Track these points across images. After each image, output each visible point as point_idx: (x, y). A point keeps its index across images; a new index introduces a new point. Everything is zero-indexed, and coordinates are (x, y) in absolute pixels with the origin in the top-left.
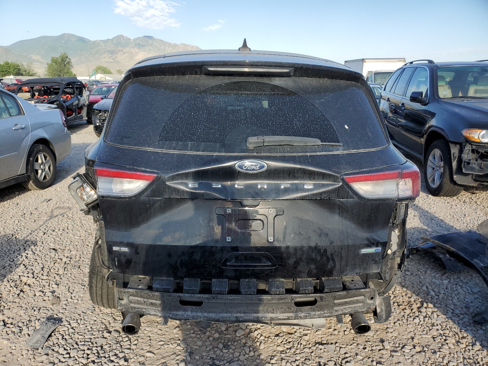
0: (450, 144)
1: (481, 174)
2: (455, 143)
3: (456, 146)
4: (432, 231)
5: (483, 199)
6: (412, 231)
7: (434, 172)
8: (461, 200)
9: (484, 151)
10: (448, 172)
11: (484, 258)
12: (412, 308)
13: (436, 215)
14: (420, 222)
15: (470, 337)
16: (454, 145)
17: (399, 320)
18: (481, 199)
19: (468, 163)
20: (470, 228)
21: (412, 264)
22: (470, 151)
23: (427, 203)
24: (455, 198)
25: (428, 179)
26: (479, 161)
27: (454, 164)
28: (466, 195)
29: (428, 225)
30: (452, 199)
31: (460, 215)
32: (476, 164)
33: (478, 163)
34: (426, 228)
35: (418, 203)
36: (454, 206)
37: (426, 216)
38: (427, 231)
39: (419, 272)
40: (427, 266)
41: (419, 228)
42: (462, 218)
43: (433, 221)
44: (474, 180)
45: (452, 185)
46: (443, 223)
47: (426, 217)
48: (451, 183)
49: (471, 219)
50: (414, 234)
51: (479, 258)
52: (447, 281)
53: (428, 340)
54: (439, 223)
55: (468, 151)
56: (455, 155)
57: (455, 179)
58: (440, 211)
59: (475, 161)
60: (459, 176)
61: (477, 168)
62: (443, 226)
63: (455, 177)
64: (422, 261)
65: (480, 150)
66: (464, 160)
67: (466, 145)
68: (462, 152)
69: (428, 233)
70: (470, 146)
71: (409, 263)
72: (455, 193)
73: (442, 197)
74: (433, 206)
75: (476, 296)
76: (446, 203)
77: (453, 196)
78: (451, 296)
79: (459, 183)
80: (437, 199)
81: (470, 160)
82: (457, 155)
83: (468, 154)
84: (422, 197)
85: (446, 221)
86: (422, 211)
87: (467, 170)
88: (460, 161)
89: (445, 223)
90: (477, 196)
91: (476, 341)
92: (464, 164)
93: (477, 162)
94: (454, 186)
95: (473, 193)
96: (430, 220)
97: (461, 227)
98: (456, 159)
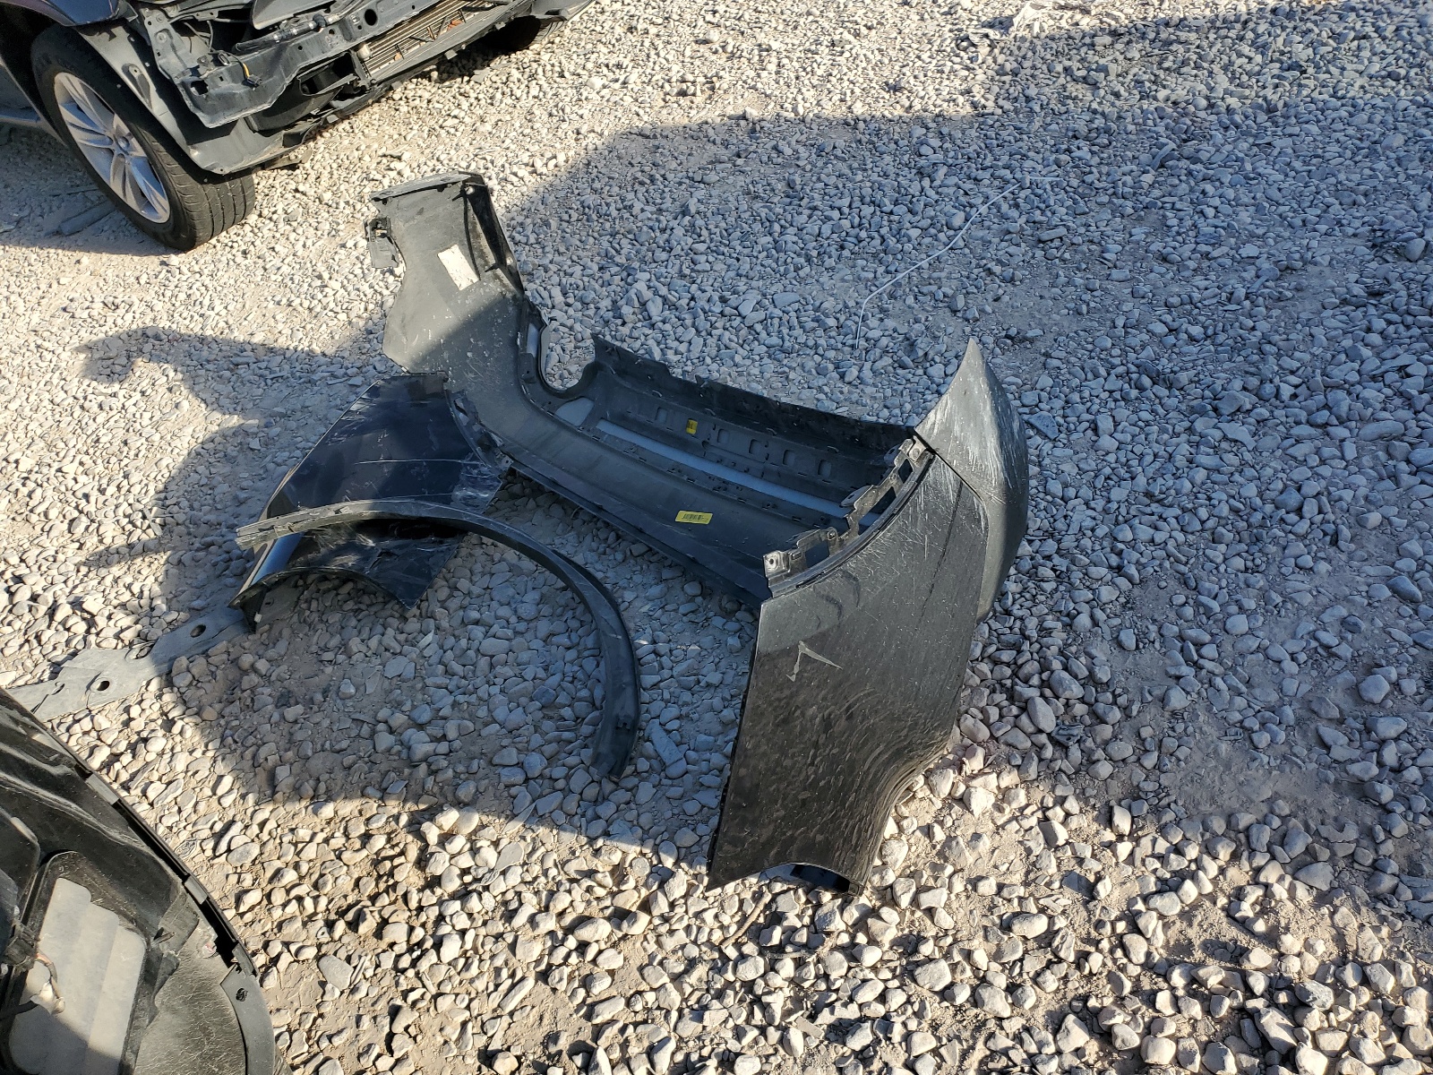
0: (87, 38)
1: (266, 106)
2: (105, 26)
3: (113, 36)
4: (264, 421)
5: (331, 173)
6: (201, 469)
7: (118, 163)
8: (275, 217)
9: (216, 13)
10: (162, 149)
11: (475, 467)
12: (401, 891)
13: (239, 336)
14: (203, 405)
15: (634, 850)
16: (105, 35)
17: (394, 1012)
18: (326, 174)
19: (201, 86)
20: (362, 323)
21: (282, 646)
22: (172, 30)
23: (182, 296)
24: (252, 218)
25: (122, 197)
26: (229, 60)
27: (158, 108)
28: (277, 183)
29: (236, 407)
30: (247, 228)
31: (306, 286)
32: (226, 76)
33: (229, 70)
34: (235, 420)
35: (151, 315)
36: (268, 255)
37: (208, 361)
38: (247, 434)
39: (329, 670)
40: (334, 618)
41: (218, 439)
42: (320, 296)
43: (242, 370)
44: (260, 132)
45: (210, 188)
46: (279, 359)
47: (210, 366)
48: (202, 183)
49: (345, 282)
50: (214, 482)
51: (463, 475)
52: (430, 637)
53: (535, 1014)
54: (263, 365)
55: (165, 35)
56: (136, 75)
57: (204, 165)
58: (239, 306)
59: (214, 69)
60: (207, 144)
61: (240, 89)
62: (284, 373)
63: (195, 154)
64: (308, 602)
65: (201, 17)
66: (177, 82)
67: (141, 18)
68: (150, 48)
69: (255, 444)
70: (158, 13)
71: (271, 653)
72: (240, 208)
73: (213, 241)
74: (206, 302)
75: (544, 627)
76: (239, 258)
77: (244, 217)
78: (480, 699)
79: (227, 171)
80: (200, 256)
81: (195, 71)
82: (140, 70)
83: (173, 47)
84: (153, 280)
85: (283, 342)
86: (186, 346)
87: (213, 112)
88: (167, 88)
89: (283, 352)
90: (310, 171)
91: (656, 852)
92: (189, 94)
93: (223, 69)
94: (220, 186)
95: (293, 167)
96: (231, 370)
97: (337, 337)
98: (153, 88)
